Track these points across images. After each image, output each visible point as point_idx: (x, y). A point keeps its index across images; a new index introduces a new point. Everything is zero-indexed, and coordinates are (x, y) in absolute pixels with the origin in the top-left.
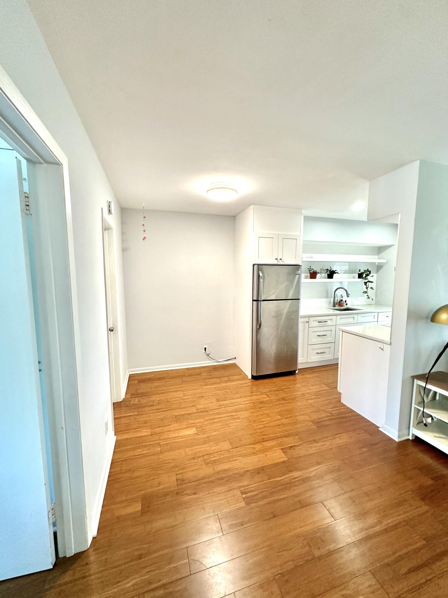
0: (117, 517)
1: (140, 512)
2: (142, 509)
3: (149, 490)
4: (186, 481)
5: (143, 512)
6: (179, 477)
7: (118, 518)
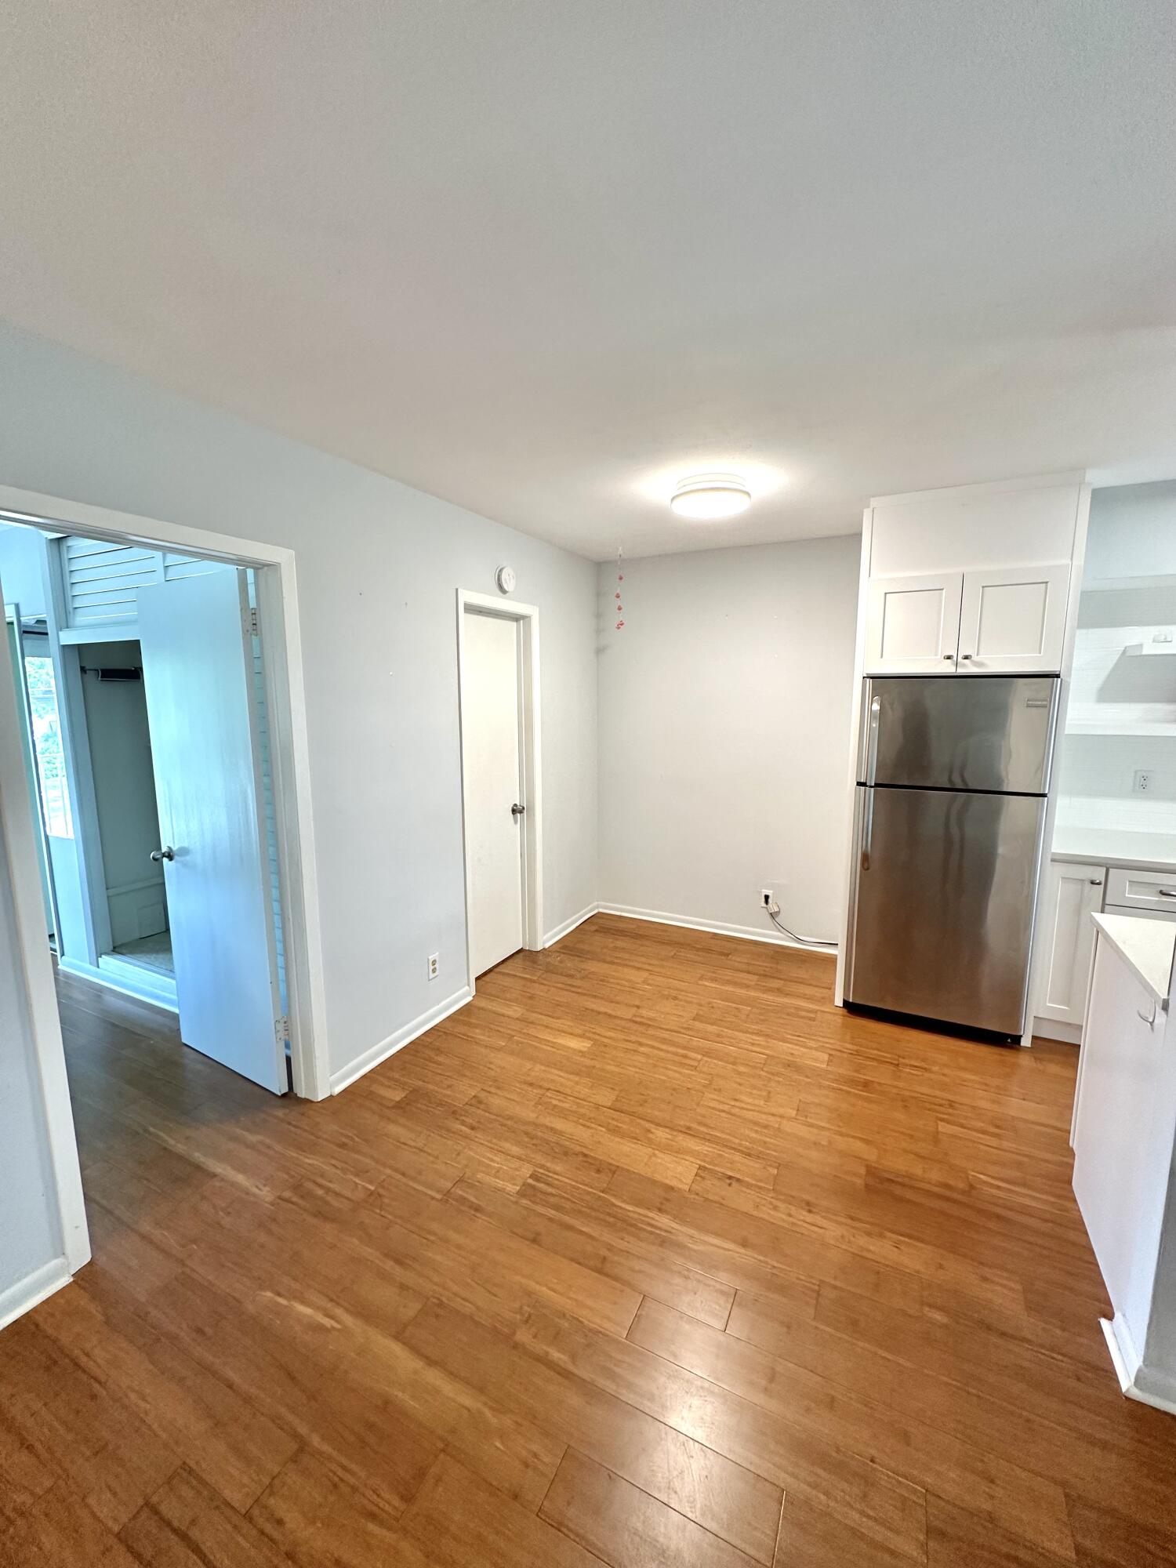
0: (371, 1091)
1: (393, 1103)
2: (399, 1102)
3: (430, 1086)
4: (482, 1106)
5: (398, 1106)
6: (483, 1095)
7: (372, 1093)
